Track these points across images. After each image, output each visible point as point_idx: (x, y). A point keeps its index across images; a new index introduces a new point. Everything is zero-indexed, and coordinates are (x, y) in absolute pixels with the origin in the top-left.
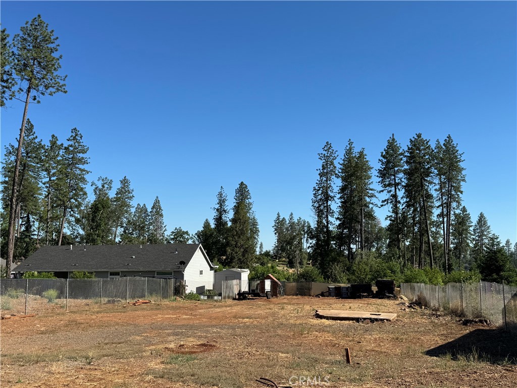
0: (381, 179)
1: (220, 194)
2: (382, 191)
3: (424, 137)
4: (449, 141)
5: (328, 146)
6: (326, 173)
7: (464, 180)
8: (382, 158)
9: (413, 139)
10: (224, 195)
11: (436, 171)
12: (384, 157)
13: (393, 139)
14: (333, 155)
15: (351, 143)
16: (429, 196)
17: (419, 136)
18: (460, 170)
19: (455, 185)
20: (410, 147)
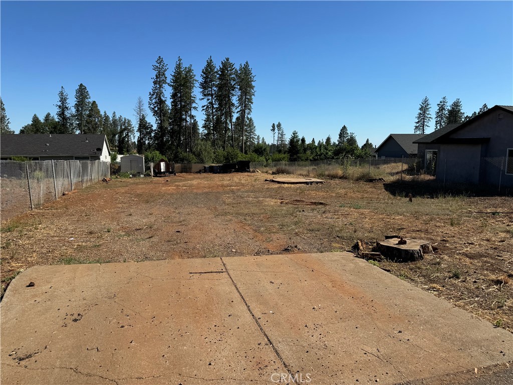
0: (202, 90)
1: (62, 94)
2: (203, 99)
3: (231, 61)
4: (247, 65)
5: (160, 60)
6: (159, 81)
7: (253, 95)
8: (202, 74)
9: (223, 62)
10: (65, 94)
11: (239, 87)
12: (204, 73)
13: (211, 60)
14: (164, 68)
15: (180, 60)
16: (233, 105)
17: (228, 60)
18: (252, 87)
19: (249, 97)
20: (222, 67)
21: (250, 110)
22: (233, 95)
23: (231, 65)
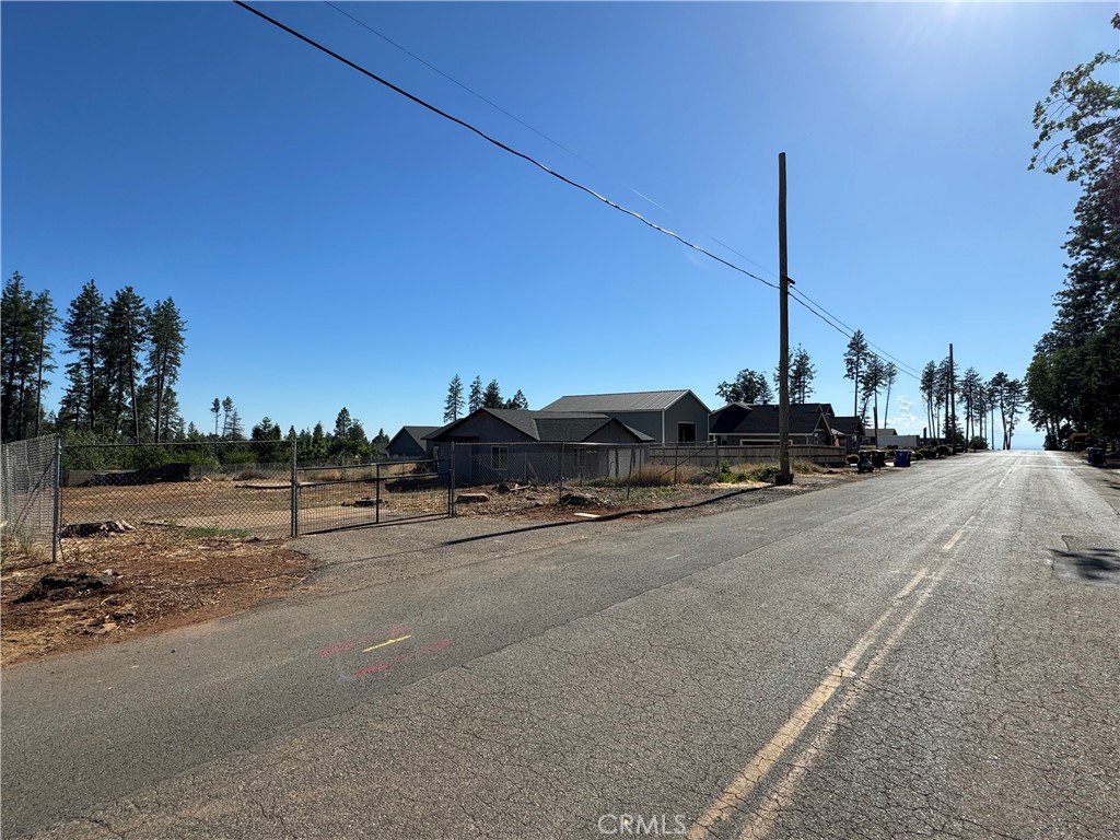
0: (69, 335)
2: (69, 352)
3: (135, 292)
4: (170, 303)
7: (181, 352)
8: (72, 308)
9: (120, 292)
11: (152, 337)
12: (76, 307)
13: (93, 287)
15: (17, 278)
16: (138, 366)
17: (130, 290)
18: (180, 340)
19: (172, 355)
20: (116, 301)
21: (175, 377)
22: (138, 349)
23: (137, 301)
